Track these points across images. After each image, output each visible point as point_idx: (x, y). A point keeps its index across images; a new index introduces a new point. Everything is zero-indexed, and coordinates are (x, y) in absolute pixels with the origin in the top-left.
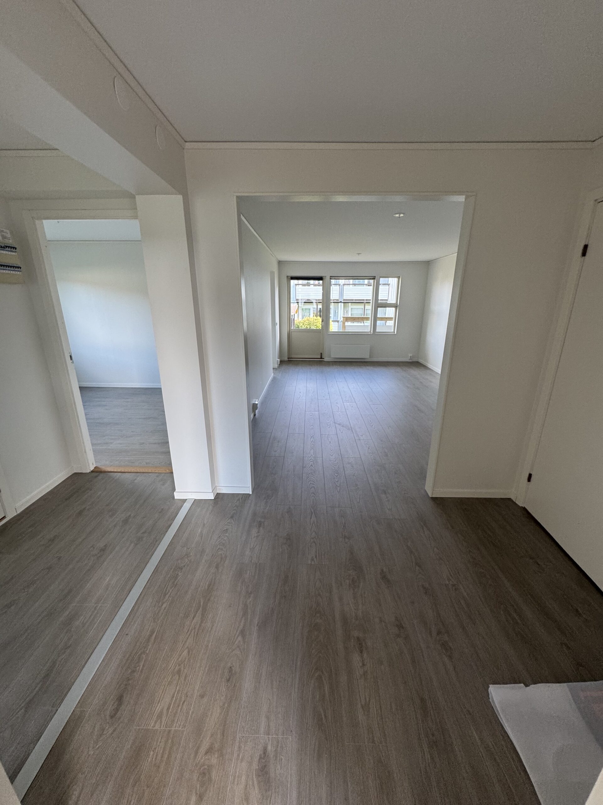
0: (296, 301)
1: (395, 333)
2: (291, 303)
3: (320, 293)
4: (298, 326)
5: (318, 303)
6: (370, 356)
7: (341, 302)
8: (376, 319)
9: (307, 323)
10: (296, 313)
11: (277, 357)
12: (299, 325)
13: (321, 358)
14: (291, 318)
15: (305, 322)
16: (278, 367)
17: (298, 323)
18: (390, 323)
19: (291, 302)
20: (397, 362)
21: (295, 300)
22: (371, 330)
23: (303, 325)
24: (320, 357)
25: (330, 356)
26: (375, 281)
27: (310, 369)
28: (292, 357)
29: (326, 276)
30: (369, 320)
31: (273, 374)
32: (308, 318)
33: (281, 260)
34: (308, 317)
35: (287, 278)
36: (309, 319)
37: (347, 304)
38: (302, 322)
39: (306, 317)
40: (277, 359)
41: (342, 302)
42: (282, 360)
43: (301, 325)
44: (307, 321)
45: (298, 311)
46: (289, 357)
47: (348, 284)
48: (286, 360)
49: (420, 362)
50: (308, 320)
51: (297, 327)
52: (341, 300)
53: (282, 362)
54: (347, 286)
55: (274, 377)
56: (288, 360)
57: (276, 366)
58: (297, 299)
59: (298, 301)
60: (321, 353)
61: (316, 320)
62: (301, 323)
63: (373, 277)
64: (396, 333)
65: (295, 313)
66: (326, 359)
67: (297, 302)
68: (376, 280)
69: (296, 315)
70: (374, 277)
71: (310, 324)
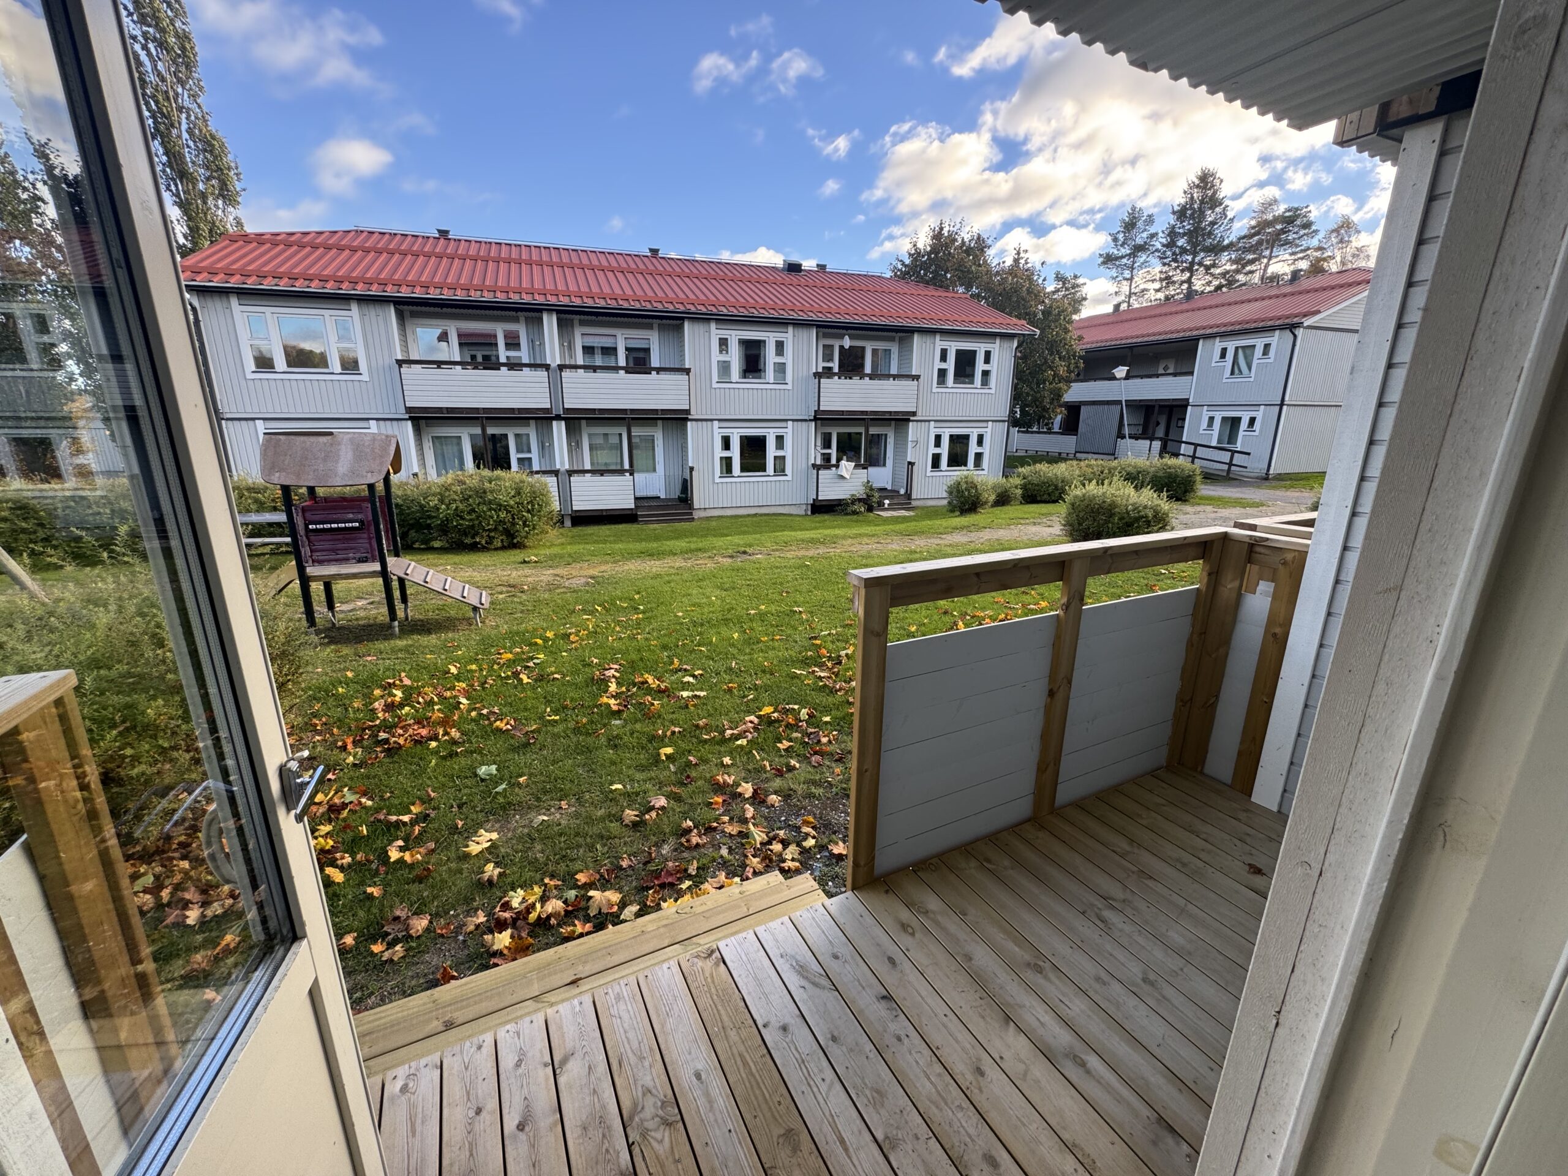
9: (457, 491)
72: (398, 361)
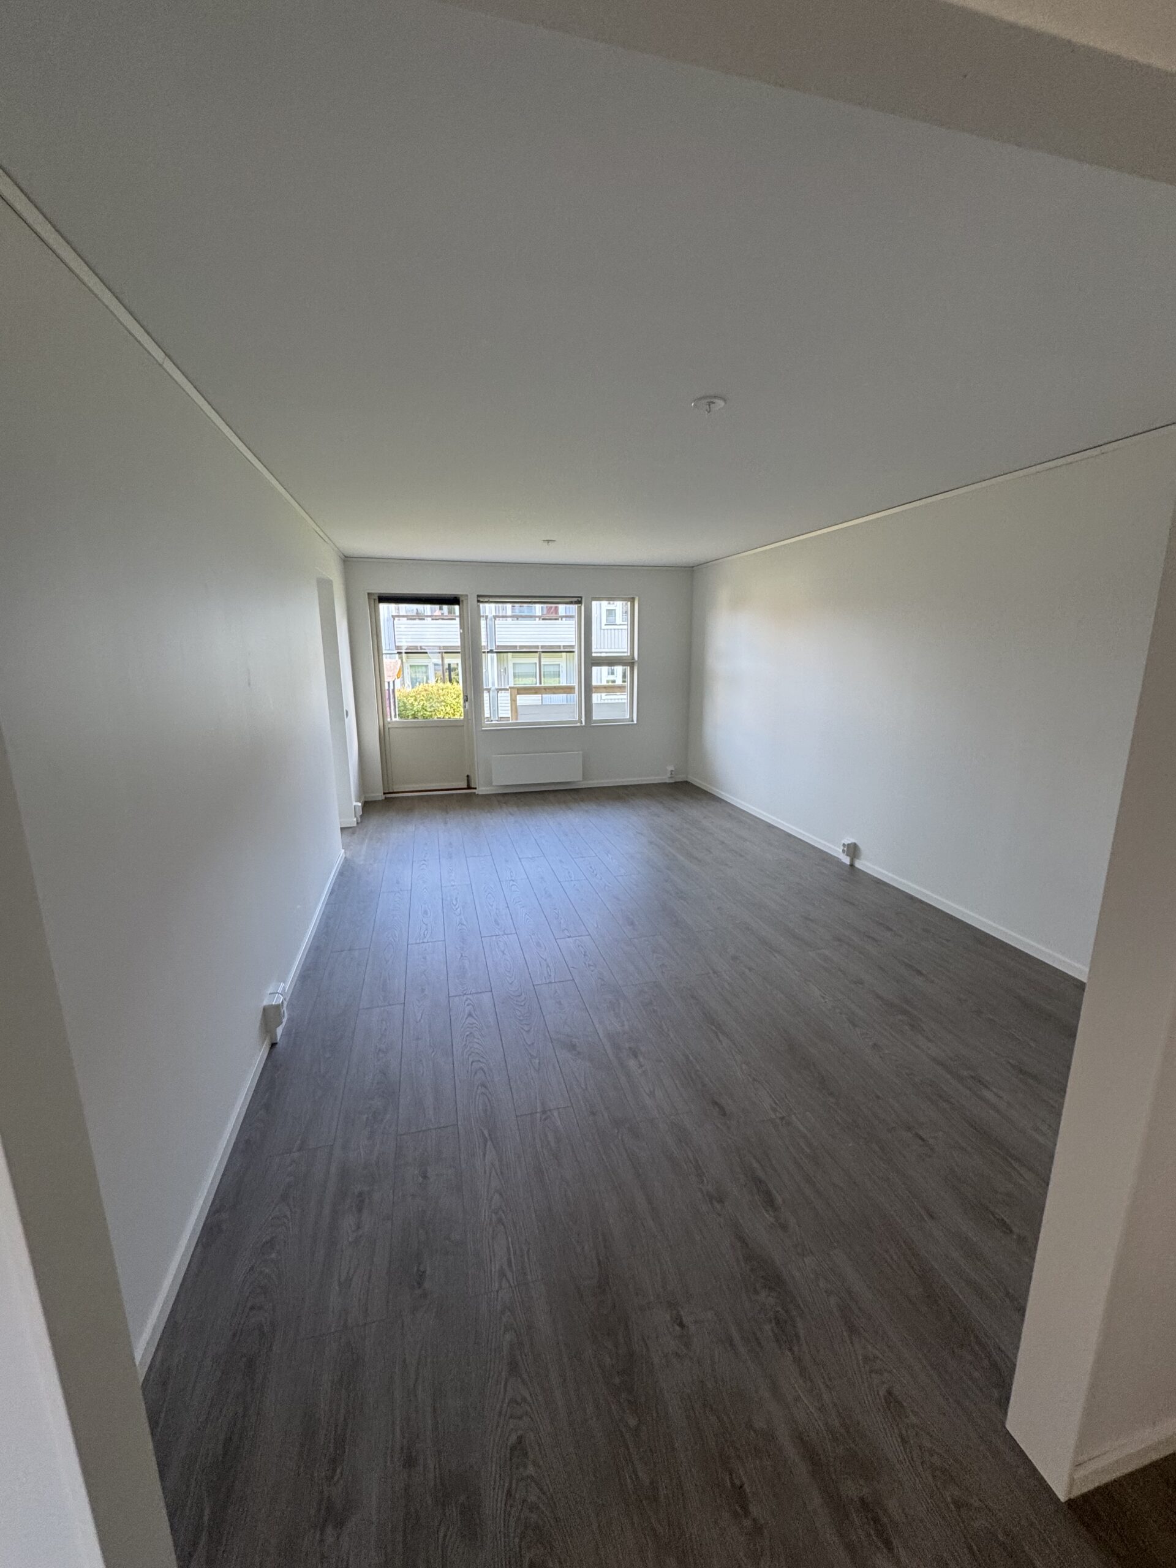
0: (396, 649)
1: (633, 721)
2: (383, 654)
3: (456, 633)
4: (405, 703)
5: (444, 655)
6: (583, 775)
7: (491, 651)
8: (589, 689)
9: (423, 696)
10: (398, 678)
11: (353, 798)
12: (405, 701)
13: (469, 788)
14: (387, 687)
15: (419, 694)
16: (357, 823)
17: (404, 697)
18: (623, 698)
19: (384, 652)
20: (644, 785)
21: (394, 649)
22: (580, 717)
23: (416, 700)
24: (466, 787)
25: (490, 784)
26: (581, 607)
27: (446, 823)
28: (395, 791)
29: (467, 596)
30: (574, 693)
31: (343, 850)
32: (425, 685)
33: (349, 553)
34: (425, 683)
35: (369, 598)
36: (427, 688)
37: (505, 654)
38: (414, 694)
39: (422, 684)
40: (355, 803)
41: (495, 651)
42: (370, 800)
43: (410, 702)
44: (424, 693)
45: (403, 674)
46: (385, 792)
47: (503, 617)
48: (380, 799)
49: (689, 781)
50: (426, 690)
51: (403, 706)
52: (491, 647)
53: (369, 807)
54: (501, 619)
55: (345, 858)
56: (386, 798)
57: (352, 821)
58: (398, 646)
59: (400, 651)
60: (468, 776)
61: (443, 689)
62: (411, 697)
63: (576, 599)
64: (635, 722)
65: (396, 677)
66: (482, 790)
67: (400, 653)
68: (585, 606)
69: (398, 682)
70: (580, 599)
71: (431, 698)
72: (393, 616)
